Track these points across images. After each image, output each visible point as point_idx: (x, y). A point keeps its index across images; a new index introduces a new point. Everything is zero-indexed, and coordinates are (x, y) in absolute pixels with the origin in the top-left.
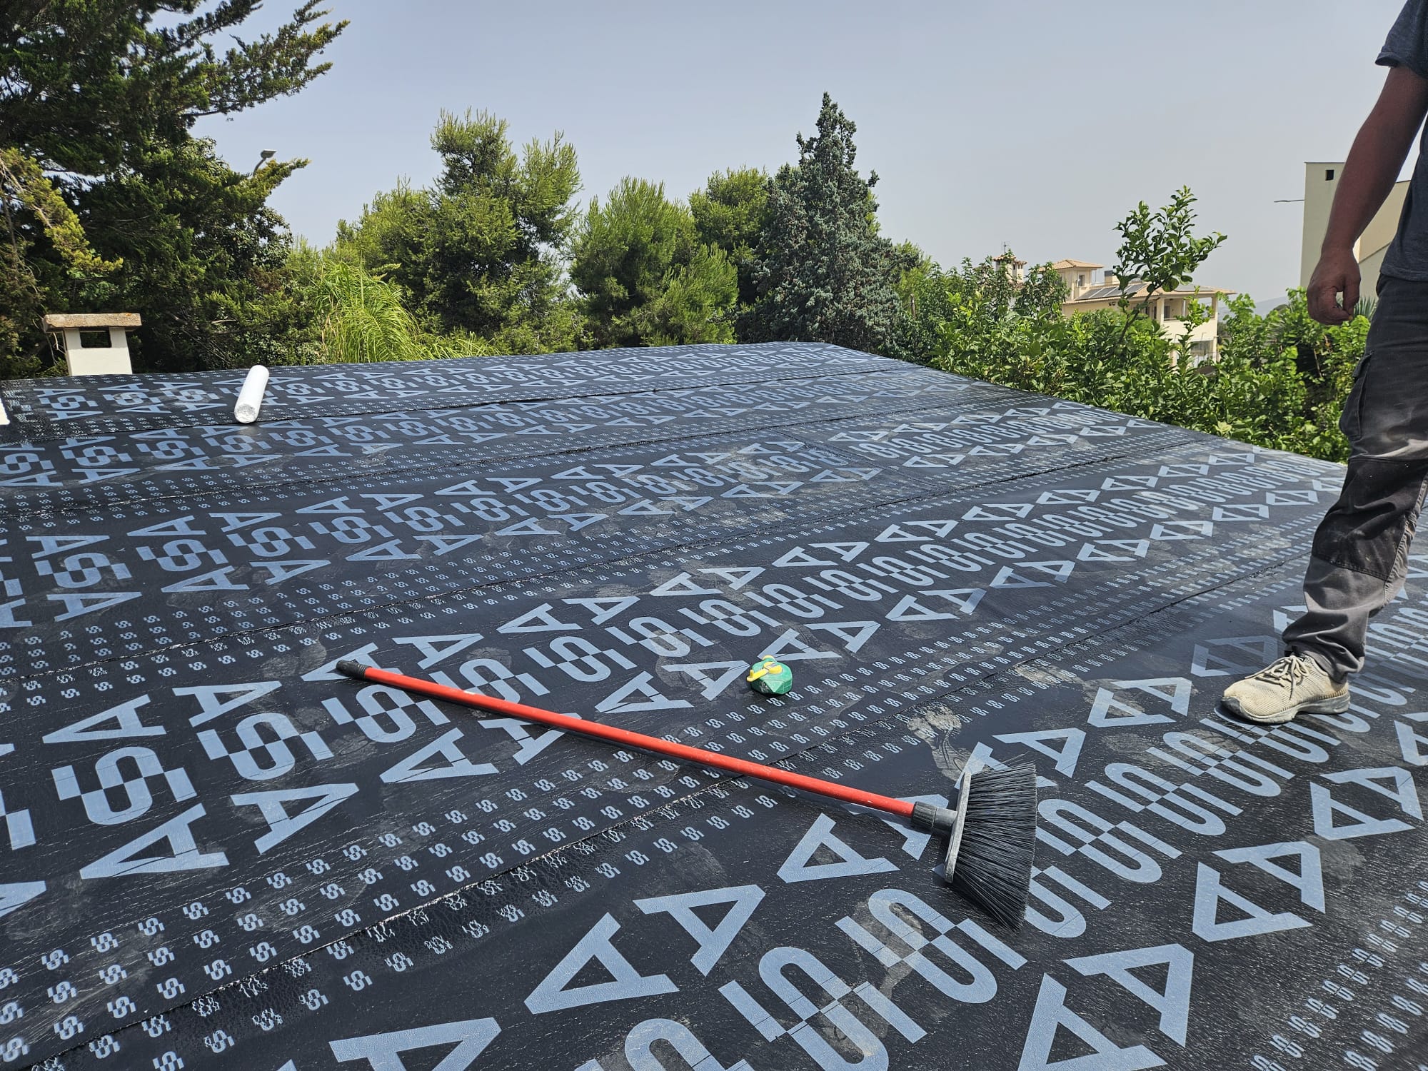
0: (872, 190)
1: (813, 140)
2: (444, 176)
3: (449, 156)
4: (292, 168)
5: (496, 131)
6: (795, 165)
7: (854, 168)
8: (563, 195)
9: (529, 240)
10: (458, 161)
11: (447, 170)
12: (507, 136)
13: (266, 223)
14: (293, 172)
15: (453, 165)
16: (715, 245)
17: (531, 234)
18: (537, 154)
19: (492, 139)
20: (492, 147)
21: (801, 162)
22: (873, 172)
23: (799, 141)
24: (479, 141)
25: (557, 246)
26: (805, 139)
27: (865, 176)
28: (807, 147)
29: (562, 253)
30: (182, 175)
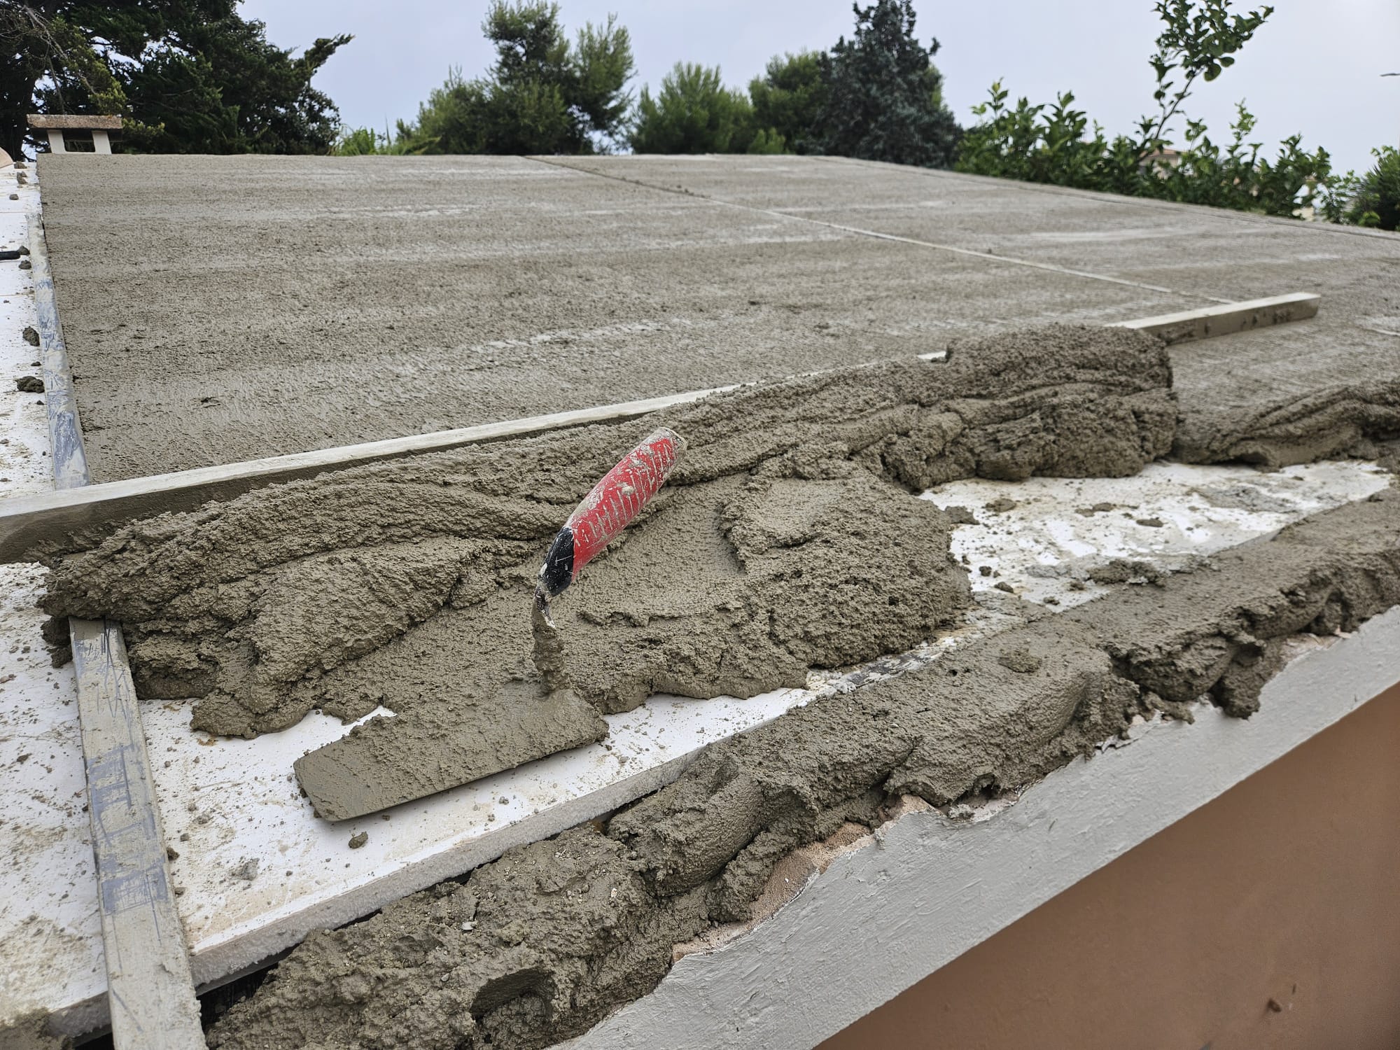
0: (932, 59)
1: (871, 8)
2: (498, 65)
3: (502, 43)
4: (336, 44)
5: (548, 15)
6: (850, 37)
7: (914, 36)
8: (616, 79)
9: (583, 129)
10: (511, 48)
11: (500, 58)
12: (559, 20)
13: (317, 107)
14: (338, 49)
15: (507, 52)
16: (773, 131)
17: (584, 122)
18: (591, 38)
19: (545, 24)
20: (544, 32)
21: (858, 33)
22: (934, 40)
23: (856, 10)
24: (531, 26)
25: (611, 134)
26: (863, 8)
27: (926, 44)
28: (864, 17)
29: (618, 142)
30: (228, 52)
